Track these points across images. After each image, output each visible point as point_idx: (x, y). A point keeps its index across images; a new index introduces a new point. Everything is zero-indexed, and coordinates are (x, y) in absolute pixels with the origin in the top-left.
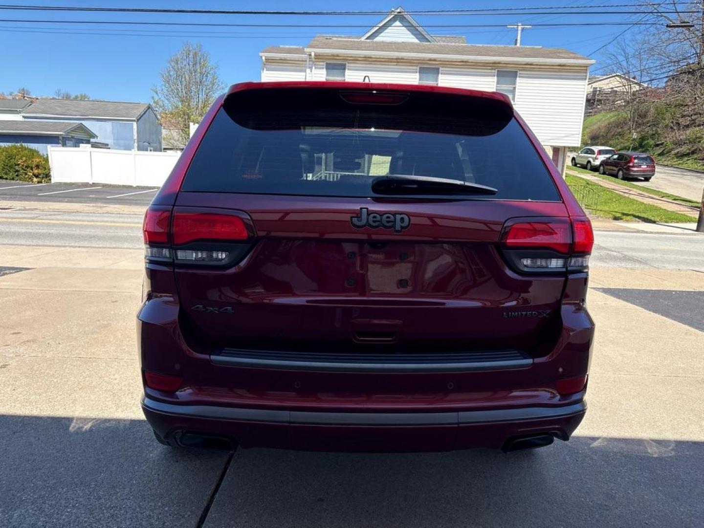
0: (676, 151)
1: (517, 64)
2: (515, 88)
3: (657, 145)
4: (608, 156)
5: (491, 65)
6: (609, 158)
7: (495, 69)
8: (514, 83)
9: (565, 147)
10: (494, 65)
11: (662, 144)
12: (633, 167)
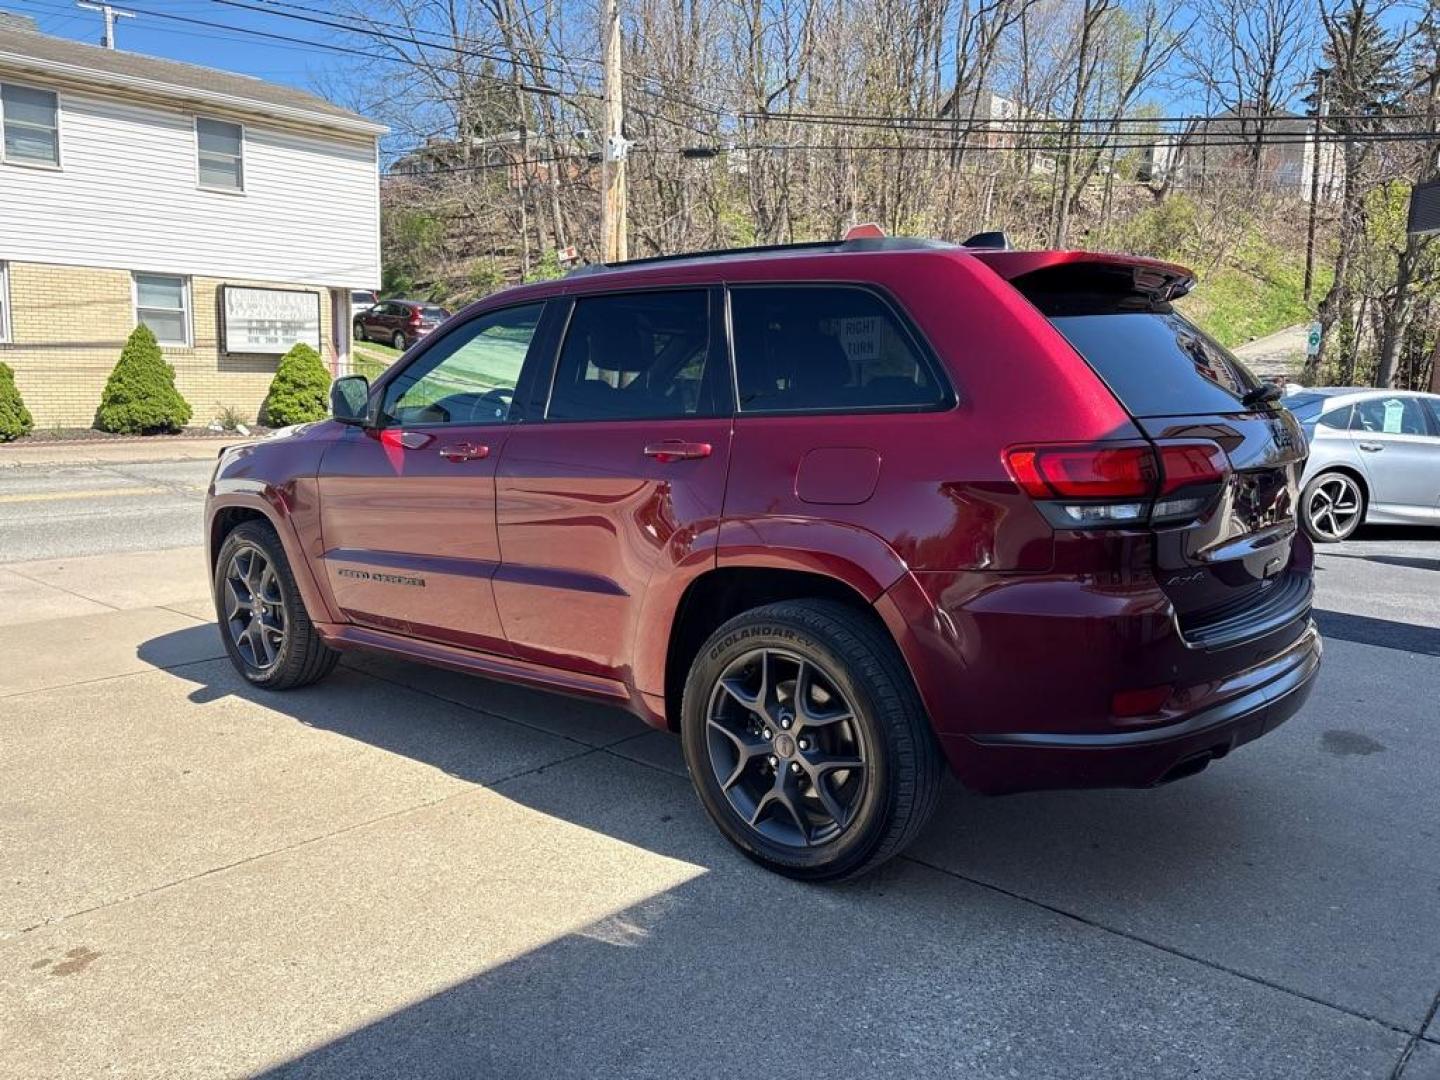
0: (455, 298)
1: (236, 111)
2: (239, 161)
3: (419, 287)
4: (370, 306)
5: (181, 103)
6: (371, 310)
7: (191, 115)
8: (238, 150)
9: (347, 290)
10: (188, 105)
11: (427, 285)
12: (421, 327)
